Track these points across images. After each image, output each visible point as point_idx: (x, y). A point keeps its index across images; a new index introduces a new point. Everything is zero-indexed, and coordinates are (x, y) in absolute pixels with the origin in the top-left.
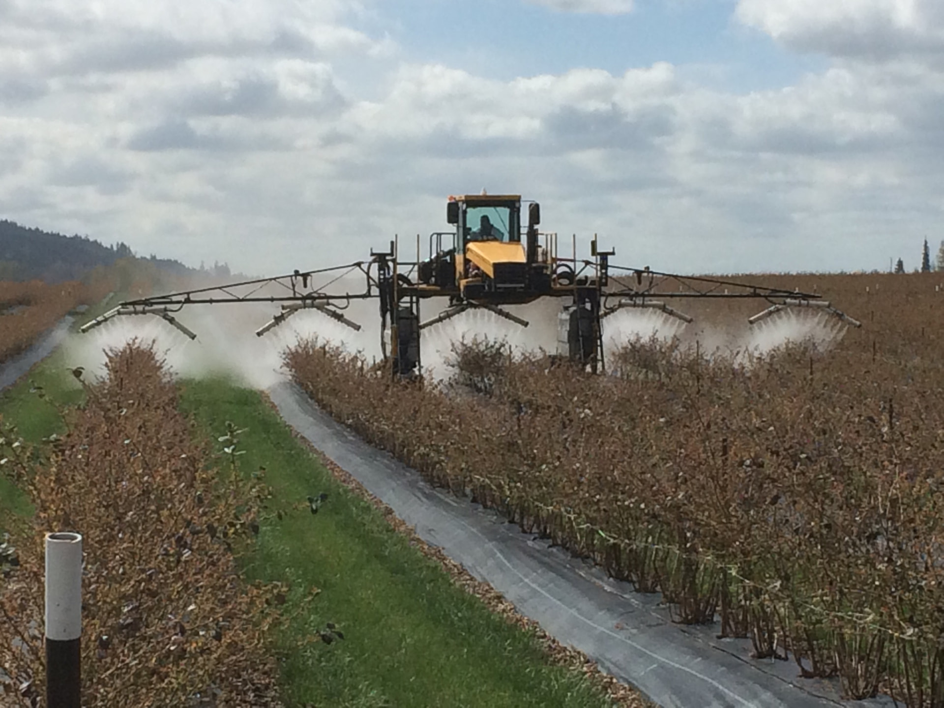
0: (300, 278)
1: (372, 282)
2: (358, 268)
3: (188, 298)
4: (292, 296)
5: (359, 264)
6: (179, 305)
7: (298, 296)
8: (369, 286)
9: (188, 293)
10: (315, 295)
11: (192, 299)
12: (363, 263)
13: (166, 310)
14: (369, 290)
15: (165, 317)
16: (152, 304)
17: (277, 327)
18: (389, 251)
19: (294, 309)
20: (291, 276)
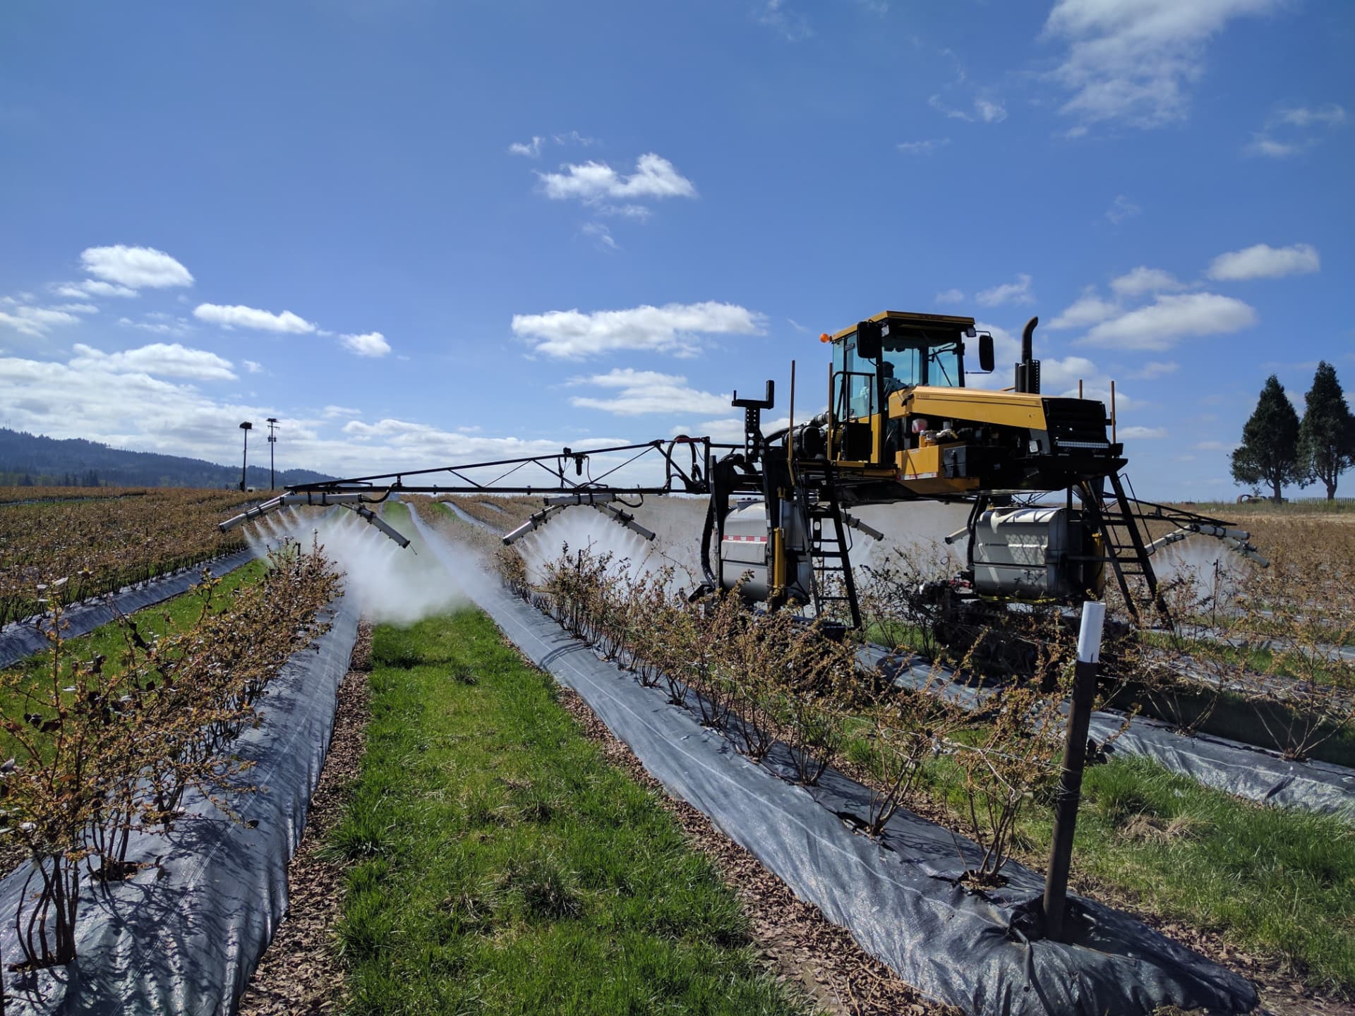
0: (572, 462)
1: (673, 470)
2: (656, 449)
3: (399, 483)
4: (559, 486)
5: (657, 444)
6: (384, 494)
7: (567, 485)
8: (669, 477)
9: (399, 475)
10: (592, 487)
11: (404, 484)
12: (663, 442)
13: (361, 500)
14: (669, 482)
15: (360, 512)
16: (341, 490)
17: (535, 534)
18: (764, 398)
19: (562, 505)
20: (559, 456)
